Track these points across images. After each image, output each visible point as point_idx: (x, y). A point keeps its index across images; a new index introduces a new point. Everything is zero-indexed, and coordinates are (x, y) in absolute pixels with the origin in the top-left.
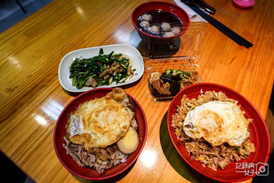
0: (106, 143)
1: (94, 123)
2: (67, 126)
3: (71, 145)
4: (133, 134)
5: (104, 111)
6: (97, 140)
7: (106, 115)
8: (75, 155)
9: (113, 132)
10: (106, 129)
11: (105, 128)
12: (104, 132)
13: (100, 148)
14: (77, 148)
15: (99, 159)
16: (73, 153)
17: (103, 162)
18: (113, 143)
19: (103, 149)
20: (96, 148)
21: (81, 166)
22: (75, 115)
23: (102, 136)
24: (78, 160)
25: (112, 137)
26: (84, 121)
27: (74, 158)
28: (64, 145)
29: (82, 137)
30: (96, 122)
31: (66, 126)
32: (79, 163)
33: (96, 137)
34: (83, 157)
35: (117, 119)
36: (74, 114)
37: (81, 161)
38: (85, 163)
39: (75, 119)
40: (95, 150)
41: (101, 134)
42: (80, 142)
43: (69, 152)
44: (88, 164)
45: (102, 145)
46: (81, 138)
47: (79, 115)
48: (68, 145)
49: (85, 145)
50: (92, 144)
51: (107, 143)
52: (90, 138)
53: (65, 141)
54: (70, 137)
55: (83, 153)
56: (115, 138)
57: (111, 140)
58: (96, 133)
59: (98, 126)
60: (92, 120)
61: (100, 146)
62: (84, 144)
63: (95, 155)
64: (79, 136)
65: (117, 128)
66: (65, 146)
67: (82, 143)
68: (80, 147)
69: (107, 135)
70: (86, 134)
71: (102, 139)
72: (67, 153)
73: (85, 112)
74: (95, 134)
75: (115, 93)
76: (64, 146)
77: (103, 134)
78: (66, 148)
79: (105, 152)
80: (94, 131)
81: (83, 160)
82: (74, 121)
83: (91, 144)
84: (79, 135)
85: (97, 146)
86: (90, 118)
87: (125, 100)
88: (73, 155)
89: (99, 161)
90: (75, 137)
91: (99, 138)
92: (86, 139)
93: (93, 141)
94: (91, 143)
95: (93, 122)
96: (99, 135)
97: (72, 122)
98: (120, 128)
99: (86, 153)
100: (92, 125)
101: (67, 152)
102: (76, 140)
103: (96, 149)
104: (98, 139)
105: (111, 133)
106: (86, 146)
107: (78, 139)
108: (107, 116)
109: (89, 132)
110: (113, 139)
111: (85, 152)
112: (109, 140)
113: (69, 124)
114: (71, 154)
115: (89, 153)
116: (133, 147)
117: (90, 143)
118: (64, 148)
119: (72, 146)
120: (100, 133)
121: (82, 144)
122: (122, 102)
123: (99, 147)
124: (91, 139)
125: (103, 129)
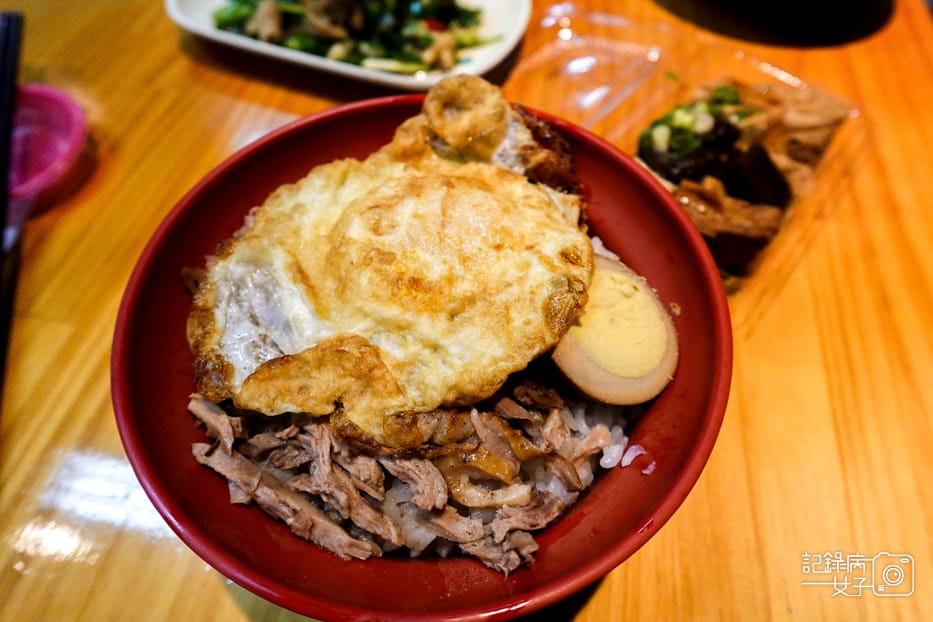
0: (485, 361)
1: (375, 264)
2: (199, 332)
3: (253, 441)
4: (627, 288)
5: (418, 195)
6: (424, 363)
7: (439, 212)
8: (298, 492)
9: (515, 289)
10: (463, 288)
11: (451, 280)
12: (452, 306)
13: (458, 406)
14: (299, 448)
15: (465, 479)
16: (279, 485)
17: (498, 492)
18: (536, 350)
19: (474, 413)
20: (430, 413)
21: (355, 559)
22: (233, 258)
23: (450, 332)
24: (321, 521)
25: (518, 319)
26: (301, 275)
27: (295, 512)
28: (199, 449)
29: (320, 364)
30: (387, 257)
31: (193, 330)
32: (336, 539)
33: (414, 348)
34: (356, 495)
35: (506, 222)
36: (224, 254)
37: (347, 525)
38: (379, 531)
39: (242, 280)
40: (425, 427)
41: (442, 321)
42: (315, 398)
43: (248, 485)
44: (399, 535)
45: (471, 382)
46: (314, 374)
47: (263, 251)
48: (229, 446)
49: (352, 409)
50: (400, 390)
51: (495, 361)
52: (371, 359)
53: (204, 426)
54: (237, 382)
55: (351, 469)
56: (537, 318)
57: (516, 335)
58: (409, 317)
59: (406, 278)
60: (354, 254)
61: (455, 387)
62: (338, 405)
63: (436, 460)
64: (293, 368)
65: (526, 266)
66: (209, 454)
67: (328, 403)
68: (316, 434)
69: (477, 319)
70: (341, 340)
71: (454, 350)
72: (239, 497)
73: (296, 232)
74: (401, 328)
75: (440, 114)
76: (202, 459)
77: (452, 316)
78: (220, 462)
79: (495, 423)
80: (392, 311)
81: (364, 516)
82: (236, 297)
83: (390, 394)
84: (295, 358)
85: (436, 397)
86: (343, 249)
87: (506, 144)
88: (283, 497)
89: (475, 496)
90: (272, 378)
91: (435, 348)
92: (347, 374)
93: (395, 373)
94: (391, 387)
95: (367, 261)
96: (429, 326)
97: (228, 303)
98: (546, 261)
99: (372, 463)
100: (365, 279)
101: (231, 488)
102: (281, 394)
103: (434, 422)
104: (426, 353)
105: (502, 298)
106: (363, 415)
107: (295, 384)
108: (444, 214)
109: (358, 328)
110: (530, 329)
111: (361, 461)
112: (504, 340)
113: (207, 313)
114: (266, 495)
115: (391, 457)
116: (658, 362)
117: (379, 386)
118: (205, 467)
119: (262, 441)
120: (431, 317)
121: (330, 409)
122: (495, 157)
123: (451, 397)
124: (382, 365)
125: (446, 290)
